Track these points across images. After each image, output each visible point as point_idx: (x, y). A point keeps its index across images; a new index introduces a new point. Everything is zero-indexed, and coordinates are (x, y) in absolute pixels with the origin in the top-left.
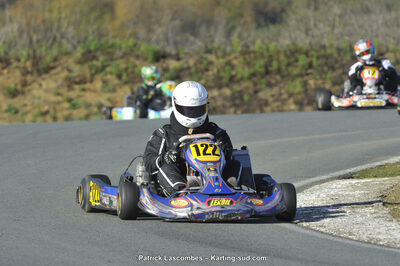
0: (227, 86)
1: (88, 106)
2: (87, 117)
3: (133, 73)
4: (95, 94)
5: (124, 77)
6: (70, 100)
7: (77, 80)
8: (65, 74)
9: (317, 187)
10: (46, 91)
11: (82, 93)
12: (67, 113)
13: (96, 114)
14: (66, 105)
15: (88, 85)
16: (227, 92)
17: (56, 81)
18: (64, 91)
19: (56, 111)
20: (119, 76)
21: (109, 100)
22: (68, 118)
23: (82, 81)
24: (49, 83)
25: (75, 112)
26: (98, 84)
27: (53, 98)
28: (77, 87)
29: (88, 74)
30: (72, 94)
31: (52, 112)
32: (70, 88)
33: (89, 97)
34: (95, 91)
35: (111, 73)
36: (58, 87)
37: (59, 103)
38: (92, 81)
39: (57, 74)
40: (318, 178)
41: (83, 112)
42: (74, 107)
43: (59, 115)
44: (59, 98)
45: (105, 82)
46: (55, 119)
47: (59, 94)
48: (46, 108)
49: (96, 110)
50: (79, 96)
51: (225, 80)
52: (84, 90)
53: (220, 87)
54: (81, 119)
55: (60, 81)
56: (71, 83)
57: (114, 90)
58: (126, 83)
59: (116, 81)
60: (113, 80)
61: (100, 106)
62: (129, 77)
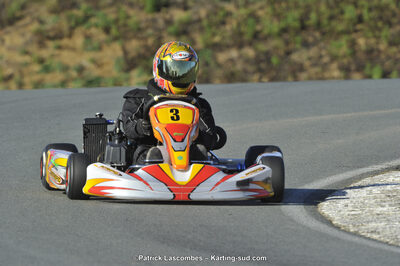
0: (250, 44)
1: (65, 68)
2: (63, 84)
3: (125, 25)
4: (74, 54)
5: (114, 31)
6: (41, 61)
7: (51, 34)
8: (35, 26)
11: (57, 52)
12: (36, 78)
13: (74, 80)
14: (37, 68)
15: (65, 42)
16: (250, 52)
17: (23, 35)
18: (33, 48)
19: (22, 75)
20: (107, 30)
21: (94, 61)
22: (38, 85)
23: (58, 36)
24: (14, 38)
25: (49, 78)
26: (78, 40)
27: (19, 59)
28: (51, 44)
29: (65, 26)
30: (45, 53)
31: (17, 76)
32: (42, 45)
33: (67, 57)
34: (73, 49)
35: (96, 26)
36: (27, 43)
37: (26, 64)
38: (70, 36)
39: (26, 25)
41: (58, 77)
42: (47, 69)
43: (27, 80)
44: (27, 58)
45: (88, 37)
46: (21, 85)
47: (26, 53)
48: (9, 71)
49: (74, 74)
50: (53, 56)
51: (248, 37)
52: (59, 48)
53: (240, 46)
54: (55, 86)
55: (29, 36)
56: (42, 38)
57: (100, 48)
58: (116, 39)
59: (103, 36)
60: (99, 35)
61: (81, 69)
62: (119, 31)
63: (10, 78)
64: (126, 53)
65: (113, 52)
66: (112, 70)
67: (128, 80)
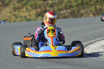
0: (69, 9)
1: (21, 17)
2: (21, 21)
3: (36, 5)
4: (23, 13)
5: (34, 7)
6: (15, 15)
7: (17, 8)
8: (13, 6)
9: (97, 42)
12: (14, 20)
13: (24, 20)
14: (14, 17)
15: (21, 10)
16: (69, 11)
17: (10, 8)
18: (13, 12)
19: (10, 19)
20: (32, 6)
21: (29, 15)
23: (19, 8)
24: (8, 9)
25: (17, 19)
27: (9, 15)
28: (17, 11)
29: (21, 6)
30: (16, 13)
31: (9, 19)
32: (15, 11)
35: (29, 5)
36: (11, 11)
38: (22, 8)
40: (97, 39)
41: (19, 19)
42: (16, 17)
44: (11, 15)
45: (27, 9)
46: (10, 22)
47: (11, 13)
48: (6, 18)
49: (23, 18)
50: (18, 14)
51: (68, 7)
52: (20, 11)
53: (66, 9)
54: (19, 21)
55: (11, 9)
56: (15, 9)
57: (30, 11)
58: (34, 9)
60: (30, 8)
61: (25, 17)
63: (7, 20)
64: (37, 12)
65: (33, 12)
66: (33, 17)
67: (38, 19)
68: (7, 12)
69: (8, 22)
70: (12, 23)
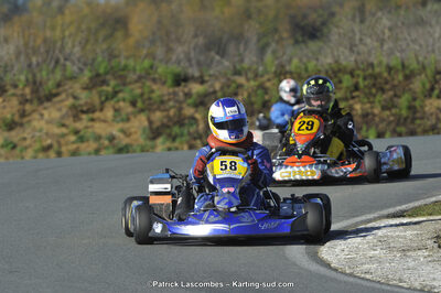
1: (98, 138)
2: (97, 151)
3: (150, 99)
4: (106, 125)
5: (139, 104)
6: (76, 132)
7: (85, 108)
8: (70, 101)
10: (48, 122)
11: (90, 124)
12: (73, 147)
13: (106, 148)
14: (73, 138)
15: (97, 115)
17: (60, 110)
18: (69, 121)
19: (60, 145)
20: (133, 104)
21: (123, 131)
22: (74, 153)
23: (91, 110)
24: (52, 112)
25: (83, 146)
26: (109, 113)
27: (57, 131)
28: (85, 117)
29: (96, 101)
30: (79, 125)
31: (56, 146)
32: (76, 118)
33: (99, 128)
34: (105, 121)
35: (124, 100)
36: (63, 117)
37: (64, 135)
38: (101, 110)
39: (62, 101)
41: (93, 145)
42: (82, 139)
43: (64, 149)
44: (64, 130)
45: (117, 110)
46: (59, 154)
47: (63, 125)
48: (49, 142)
49: (106, 142)
50: (87, 127)
51: (257, 106)
52: (92, 120)
54: (89, 154)
55: (64, 110)
56: (77, 112)
57: (128, 120)
58: (142, 111)
59: (130, 109)
60: (126, 108)
61: (112, 138)
62: (144, 104)
63: (49, 147)
64: (150, 122)
65: (139, 123)
66: (139, 138)
67: (154, 147)
68: (49, 122)
69: (52, 154)
70: (66, 159)
